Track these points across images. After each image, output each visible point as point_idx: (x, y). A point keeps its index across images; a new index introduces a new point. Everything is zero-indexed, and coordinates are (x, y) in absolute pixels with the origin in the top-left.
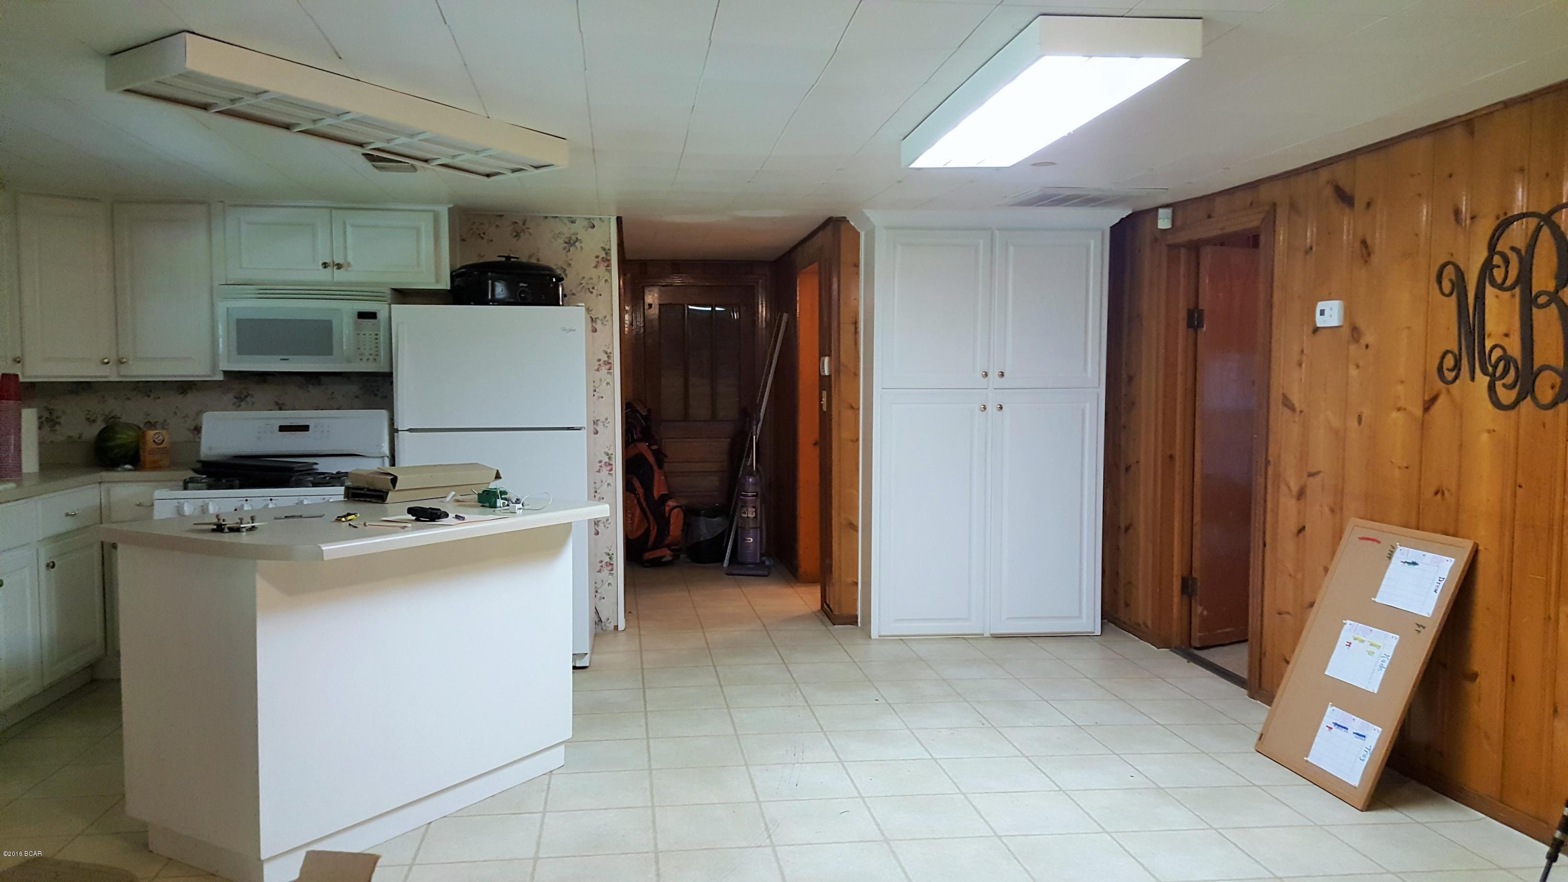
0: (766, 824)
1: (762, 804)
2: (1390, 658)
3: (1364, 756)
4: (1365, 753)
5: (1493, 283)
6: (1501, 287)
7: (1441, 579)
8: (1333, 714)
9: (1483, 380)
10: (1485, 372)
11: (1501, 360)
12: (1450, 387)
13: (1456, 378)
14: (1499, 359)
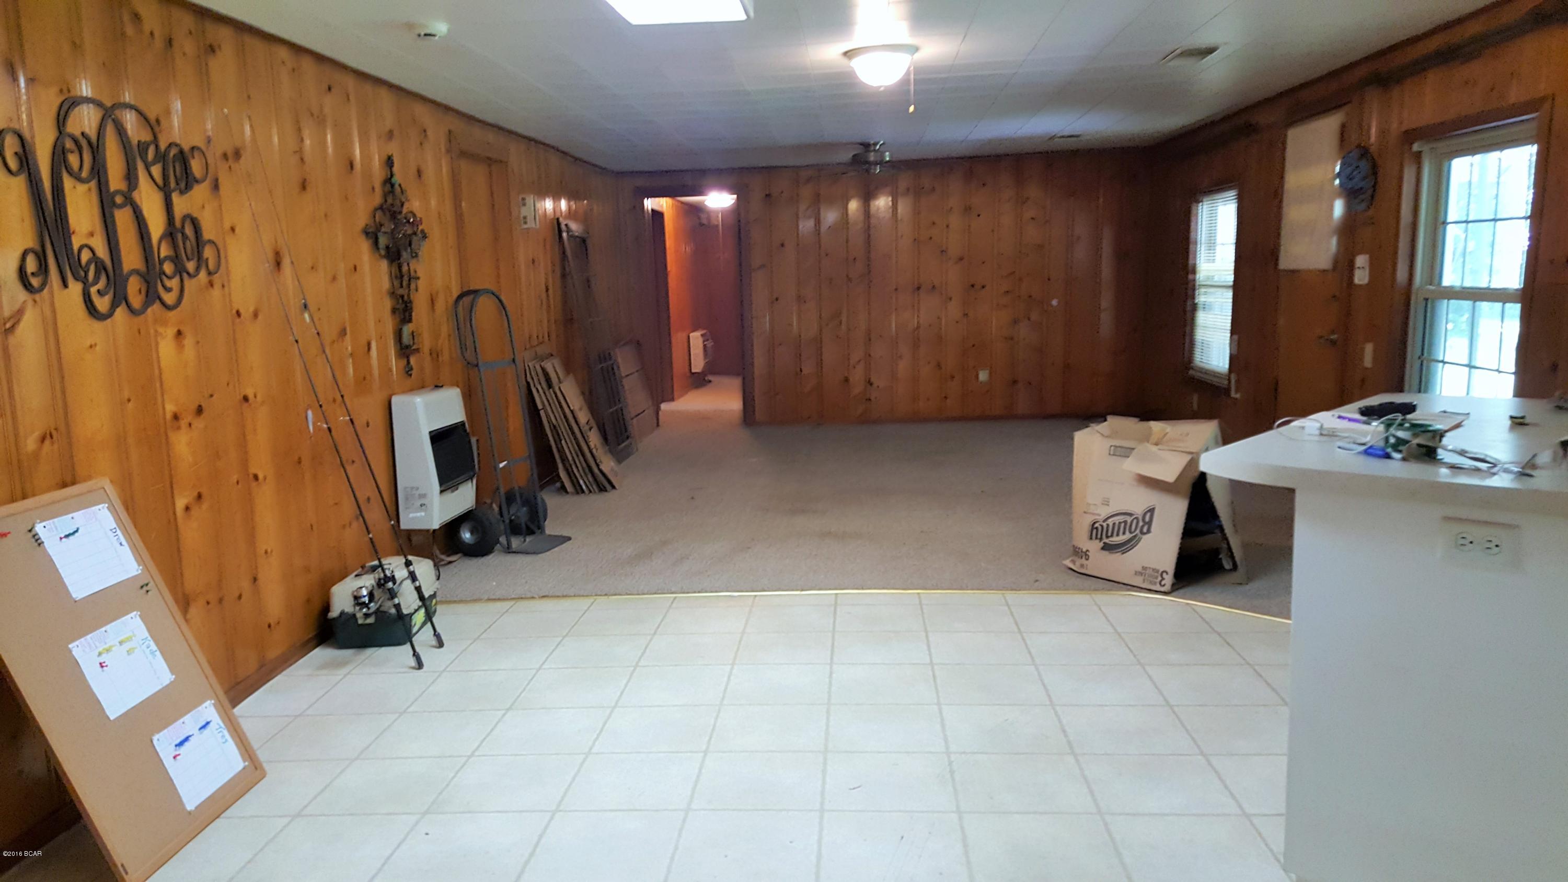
0: (953, 779)
1: (955, 809)
2: (149, 638)
3: (223, 736)
4: (221, 734)
5: (70, 173)
6: (79, 179)
7: (114, 531)
8: (164, 742)
9: (75, 288)
10: (76, 278)
11: (90, 264)
12: (37, 297)
13: (43, 285)
14: (89, 263)
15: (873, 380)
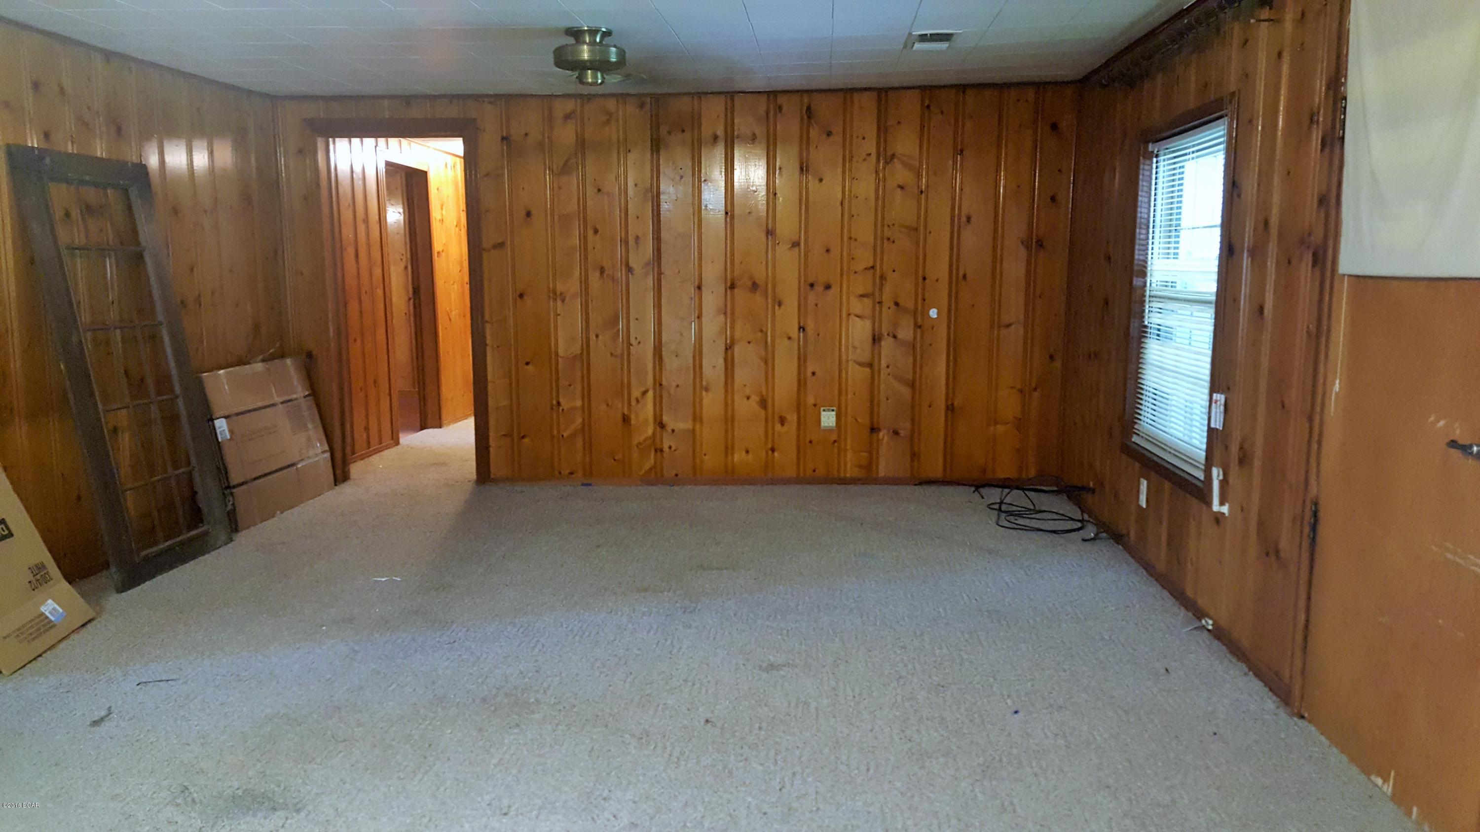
15: (665, 419)
